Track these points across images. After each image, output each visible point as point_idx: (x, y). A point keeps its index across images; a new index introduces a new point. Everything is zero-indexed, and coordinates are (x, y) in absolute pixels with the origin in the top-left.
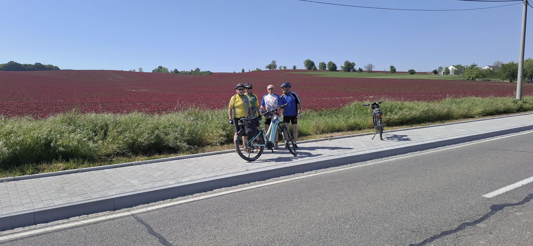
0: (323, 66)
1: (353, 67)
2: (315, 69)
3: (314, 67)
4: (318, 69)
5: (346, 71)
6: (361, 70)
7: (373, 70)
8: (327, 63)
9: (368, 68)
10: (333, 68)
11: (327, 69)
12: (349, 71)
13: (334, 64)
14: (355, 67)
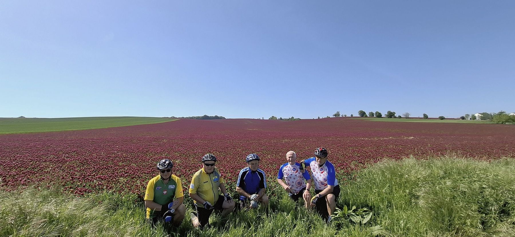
0: (372, 114)
1: (394, 115)
2: (366, 116)
3: (365, 115)
4: (368, 116)
5: (389, 117)
6: (400, 117)
7: (410, 116)
8: (374, 113)
9: (406, 115)
10: (379, 115)
11: (375, 116)
12: (391, 118)
13: (380, 113)
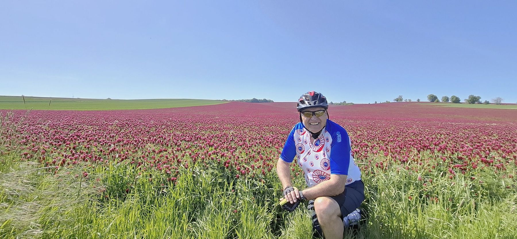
0: (446, 99)
1: (478, 100)
2: (438, 102)
4: (441, 101)
5: (470, 103)
6: (487, 103)
7: (502, 102)
8: (450, 97)
10: (457, 101)
11: (450, 101)
12: (473, 103)
13: (458, 98)
14: (480, 100)
